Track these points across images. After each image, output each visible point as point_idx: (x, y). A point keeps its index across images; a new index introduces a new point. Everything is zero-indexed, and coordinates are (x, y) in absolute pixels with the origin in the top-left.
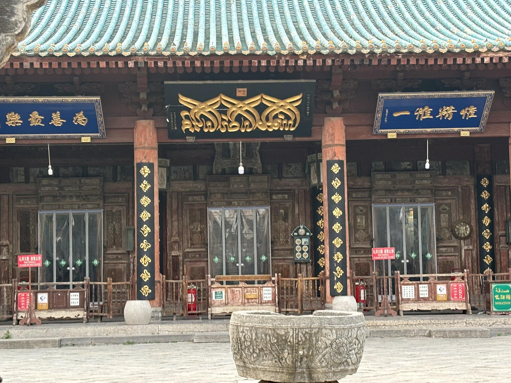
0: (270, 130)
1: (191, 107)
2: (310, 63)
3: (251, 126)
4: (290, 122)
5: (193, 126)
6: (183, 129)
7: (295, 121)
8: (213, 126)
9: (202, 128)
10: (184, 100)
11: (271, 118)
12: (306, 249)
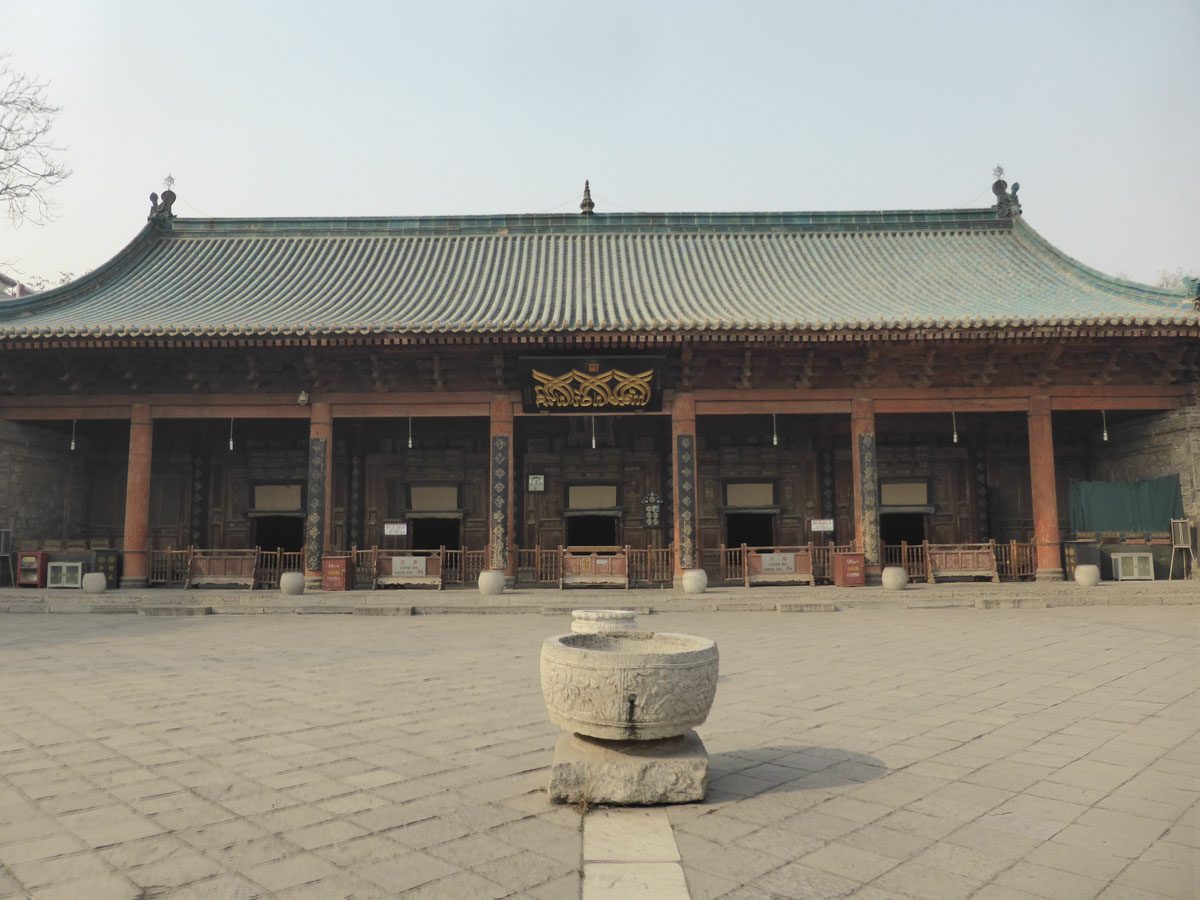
0: (622, 405)
1: (545, 382)
2: (660, 339)
3: (603, 401)
4: (642, 397)
5: (547, 401)
6: (538, 404)
7: (646, 396)
8: (566, 401)
9: (555, 403)
10: (537, 375)
11: (622, 393)
12: (656, 516)
